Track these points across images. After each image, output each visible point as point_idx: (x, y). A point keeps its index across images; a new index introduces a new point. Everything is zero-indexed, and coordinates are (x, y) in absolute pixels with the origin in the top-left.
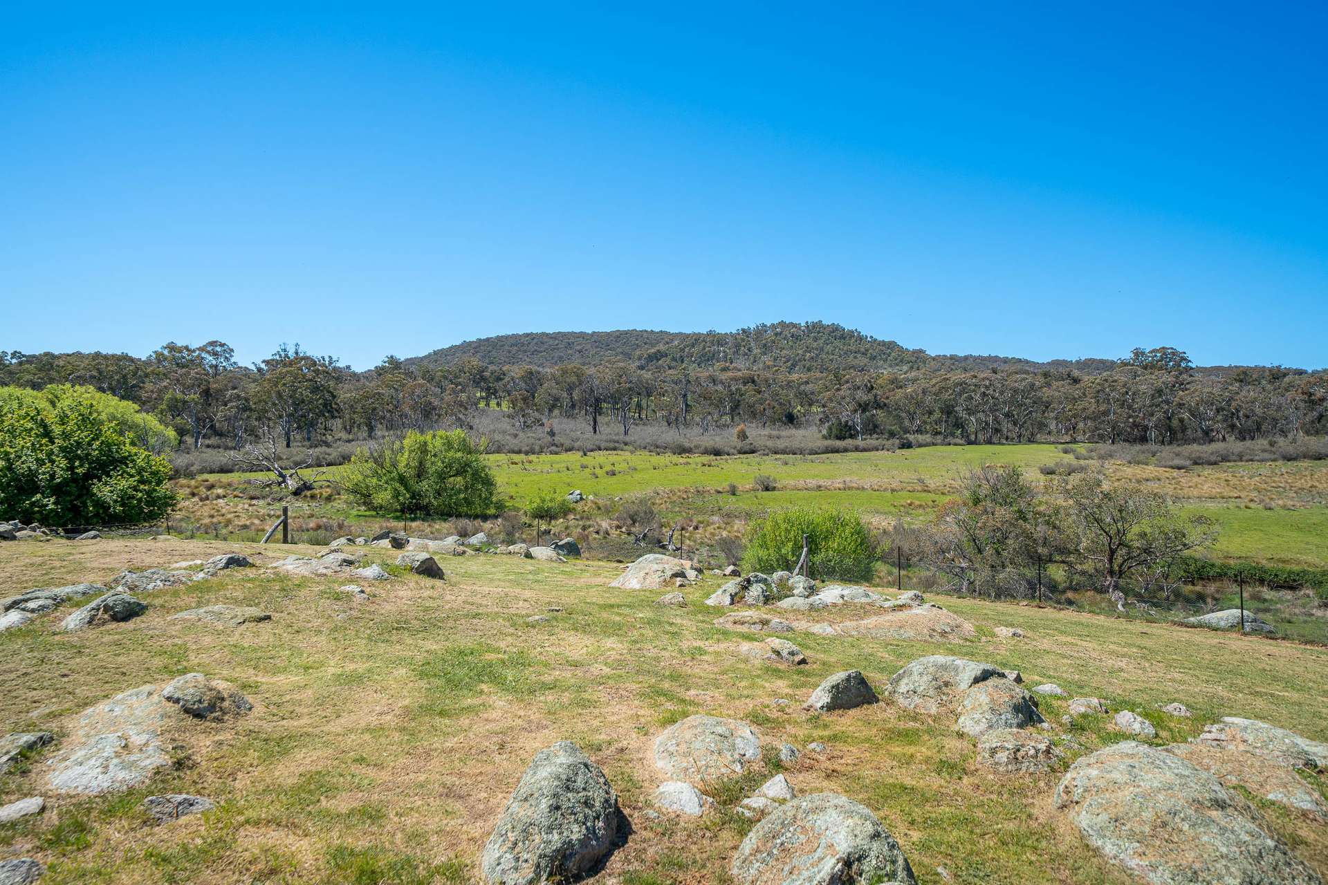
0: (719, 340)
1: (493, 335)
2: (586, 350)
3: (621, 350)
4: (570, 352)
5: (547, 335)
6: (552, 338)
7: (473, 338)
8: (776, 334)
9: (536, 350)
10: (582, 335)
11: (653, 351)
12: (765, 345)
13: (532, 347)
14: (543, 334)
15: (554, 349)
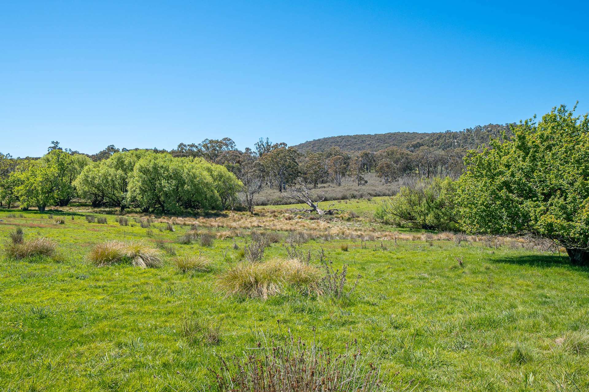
0: (455, 136)
1: (321, 137)
2: (373, 144)
3: (392, 143)
4: (363, 145)
5: (350, 136)
6: (353, 138)
7: (311, 139)
8: (488, 131)
9: (345, 145)
10: (369, 136)
11: (415, 143)
12: (482, 138)
13: (343, 143)
14: (348, 136)
15: (355, 144)
